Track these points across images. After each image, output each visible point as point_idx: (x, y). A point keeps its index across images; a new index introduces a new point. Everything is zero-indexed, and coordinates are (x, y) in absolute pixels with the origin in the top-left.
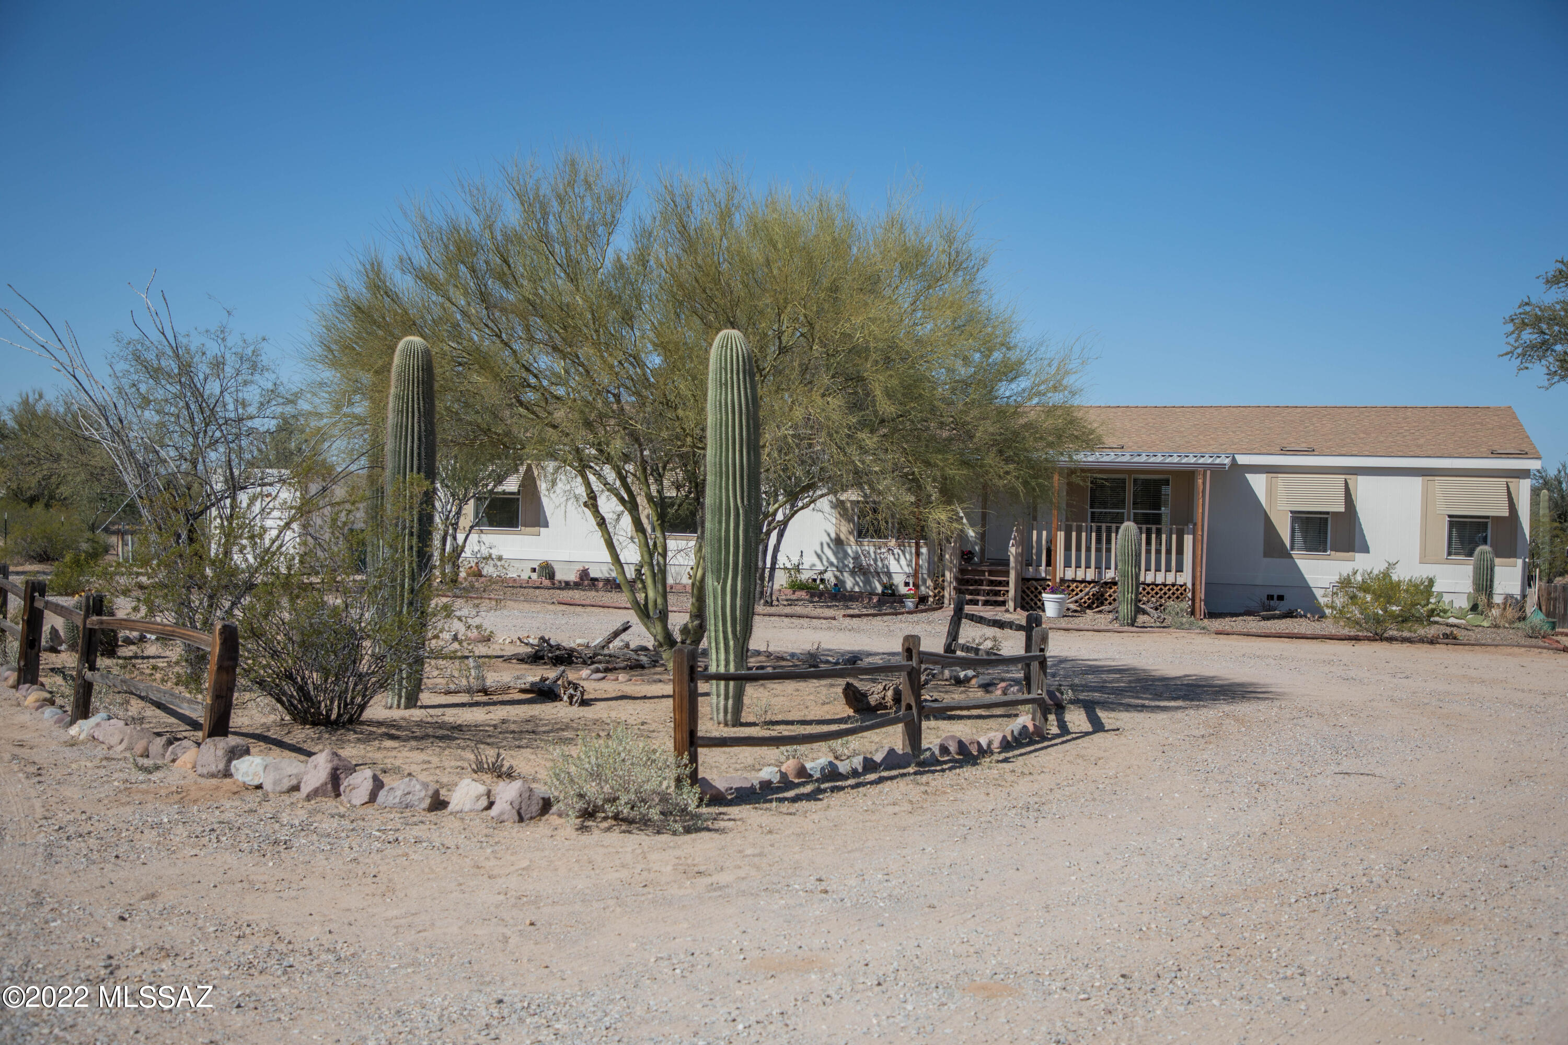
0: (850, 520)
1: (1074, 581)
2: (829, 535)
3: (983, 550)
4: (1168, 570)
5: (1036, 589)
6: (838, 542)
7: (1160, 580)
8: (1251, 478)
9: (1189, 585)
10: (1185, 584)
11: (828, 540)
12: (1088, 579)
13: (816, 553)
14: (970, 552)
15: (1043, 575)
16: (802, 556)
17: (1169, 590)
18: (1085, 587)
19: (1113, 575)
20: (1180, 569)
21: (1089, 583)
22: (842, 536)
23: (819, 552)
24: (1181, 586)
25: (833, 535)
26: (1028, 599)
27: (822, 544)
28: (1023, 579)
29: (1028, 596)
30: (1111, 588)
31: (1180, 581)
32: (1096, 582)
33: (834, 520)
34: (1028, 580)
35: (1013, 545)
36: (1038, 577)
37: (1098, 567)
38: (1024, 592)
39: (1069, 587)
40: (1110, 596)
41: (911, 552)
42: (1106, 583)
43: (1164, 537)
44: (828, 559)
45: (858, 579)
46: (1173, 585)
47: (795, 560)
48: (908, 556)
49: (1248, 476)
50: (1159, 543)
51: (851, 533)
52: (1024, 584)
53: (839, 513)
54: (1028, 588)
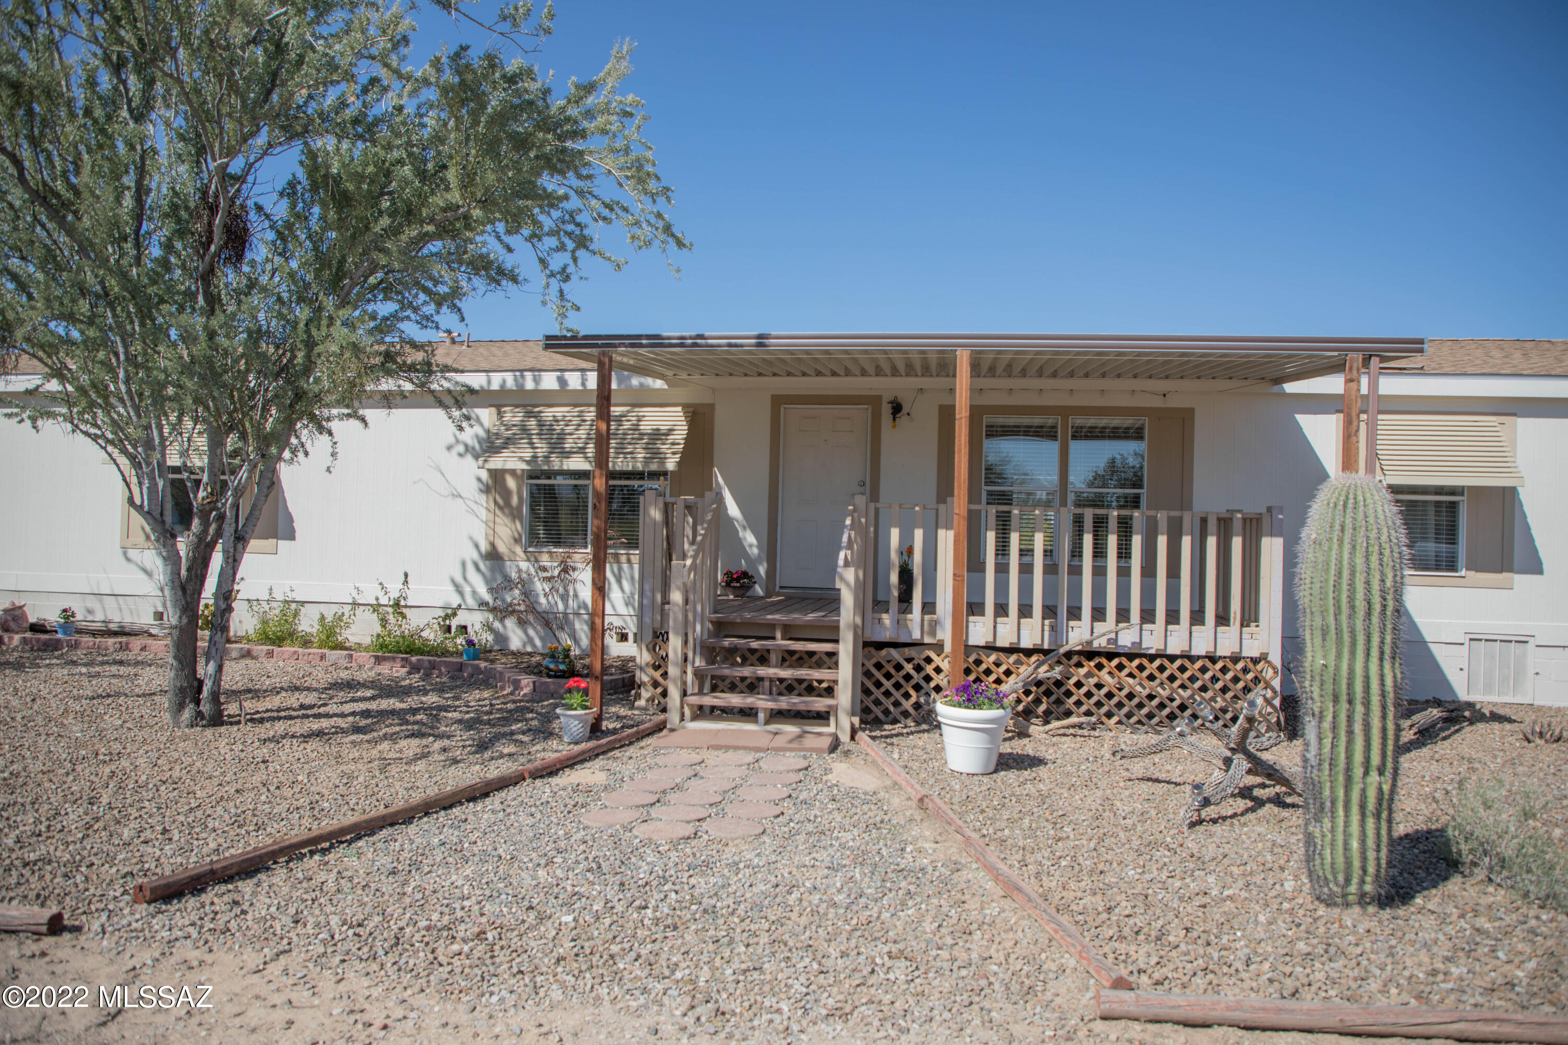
0: (515, 514)
1: (991, 648)
2: (477, 546)
3: (771, 572)
4: (1223, 619)
5: (899, 667)
6: (493, 556)
7: (1201, 648)
8: (1306, 421)
9: (1276, 658)
10: (1264, 657)
11: (475, 555)
12: (1026, 643)
13: (453, 581)
14: (745, 574)
15: (916, 635)
16: (406, 582)
17: (1224, 670)
18: (1018, 662)
19: (1087, 637)
20: (1250, 616)
21: (1028, 653)
22: (502, 548)
23: (459, 579)
24: (1255, 661)
25: (484, 547)
26: (878, 693)
27: (464, 564)
28: (866, 644)
29: (878, 684)
30: (1079, 665)
31: (1251, 650)
32: (1046, 652)
33: (483, 513)
34: (880, 646)
35: (847, 564)
36: (903, 639)
37: (1050, 611)
38: (868, 674)
39: (978, 662)
40: (1079, 685)
41: (632, 578)
42: (1069, 655)
43: (1137, 541)
44: (474, 592)
45: (531, 632)
46: (1235, 659)
47: (395, 589)
48: (626, 585)
49: (1301, 419)
50: (1124, 553)
51: (517, 541)
52: (868, 657)
53: (496, 502)
54: (879, 666)
